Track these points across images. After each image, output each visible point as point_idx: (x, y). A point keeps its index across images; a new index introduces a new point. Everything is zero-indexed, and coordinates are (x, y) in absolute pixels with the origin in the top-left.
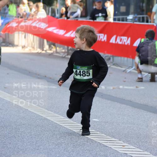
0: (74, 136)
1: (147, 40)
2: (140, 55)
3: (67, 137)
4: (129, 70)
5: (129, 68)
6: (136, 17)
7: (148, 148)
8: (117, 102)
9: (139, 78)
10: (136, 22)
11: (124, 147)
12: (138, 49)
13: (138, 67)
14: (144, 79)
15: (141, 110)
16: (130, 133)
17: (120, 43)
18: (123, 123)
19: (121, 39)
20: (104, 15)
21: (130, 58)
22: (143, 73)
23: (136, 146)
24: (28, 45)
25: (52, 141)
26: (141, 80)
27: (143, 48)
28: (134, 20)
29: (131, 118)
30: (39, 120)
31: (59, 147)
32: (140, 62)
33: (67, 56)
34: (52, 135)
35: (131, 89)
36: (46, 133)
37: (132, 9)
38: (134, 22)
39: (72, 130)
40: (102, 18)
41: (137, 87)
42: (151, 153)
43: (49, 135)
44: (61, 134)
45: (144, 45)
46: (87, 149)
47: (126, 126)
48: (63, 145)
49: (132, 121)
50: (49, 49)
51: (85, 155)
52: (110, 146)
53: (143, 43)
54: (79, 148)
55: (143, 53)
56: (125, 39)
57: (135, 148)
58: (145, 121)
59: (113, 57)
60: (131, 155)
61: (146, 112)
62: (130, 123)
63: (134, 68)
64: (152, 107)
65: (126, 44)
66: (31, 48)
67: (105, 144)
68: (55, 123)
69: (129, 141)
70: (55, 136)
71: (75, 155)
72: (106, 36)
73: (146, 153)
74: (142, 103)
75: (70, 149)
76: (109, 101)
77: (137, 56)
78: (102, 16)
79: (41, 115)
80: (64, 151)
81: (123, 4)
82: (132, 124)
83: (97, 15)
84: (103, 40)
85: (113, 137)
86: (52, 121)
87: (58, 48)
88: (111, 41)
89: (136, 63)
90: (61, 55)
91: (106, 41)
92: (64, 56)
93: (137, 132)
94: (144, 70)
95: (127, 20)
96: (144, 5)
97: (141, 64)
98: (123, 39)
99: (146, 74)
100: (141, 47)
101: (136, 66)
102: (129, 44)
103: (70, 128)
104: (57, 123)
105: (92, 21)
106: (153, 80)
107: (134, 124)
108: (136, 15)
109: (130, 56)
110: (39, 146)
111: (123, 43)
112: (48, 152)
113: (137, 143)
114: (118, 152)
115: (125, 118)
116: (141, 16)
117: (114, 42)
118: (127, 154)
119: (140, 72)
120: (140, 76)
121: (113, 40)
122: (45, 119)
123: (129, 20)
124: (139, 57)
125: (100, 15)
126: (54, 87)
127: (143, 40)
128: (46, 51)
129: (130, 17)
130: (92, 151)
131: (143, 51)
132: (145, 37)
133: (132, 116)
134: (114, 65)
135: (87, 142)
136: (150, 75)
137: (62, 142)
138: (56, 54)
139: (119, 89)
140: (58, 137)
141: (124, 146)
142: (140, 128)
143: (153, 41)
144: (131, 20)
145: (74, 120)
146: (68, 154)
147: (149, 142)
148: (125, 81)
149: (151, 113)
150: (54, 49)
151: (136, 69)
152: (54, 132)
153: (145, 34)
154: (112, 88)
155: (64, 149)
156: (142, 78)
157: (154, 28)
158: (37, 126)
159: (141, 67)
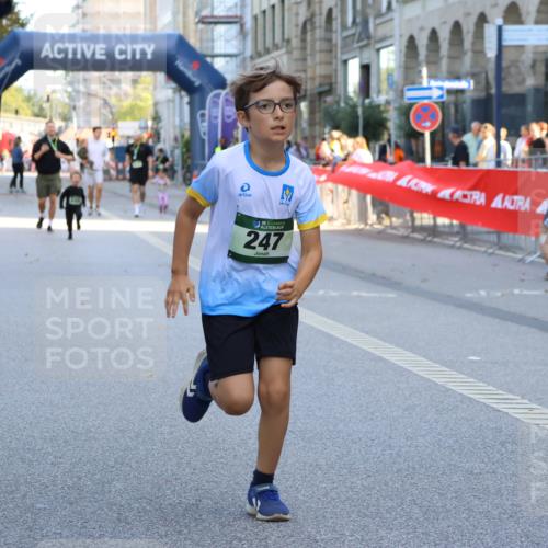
4: (529, 259)
5: (530, 254)
8: (512, 321)
11: (531, 412)
17: (511, 208)
19: (513, 201)
21: (531, 235)
24: (339, 216)
33: (412, 235)
35: (536, 296)
48: (418, 409)
52: (505, 410)
59: (498, 234)
62: (539, 363)
63: (538, 254)
66: (345, 222)
67: (495, 406)
68: (399, 367)
69: (541, 399)
70: (400, 392)
72: (483, 195)
76: (497, 320)
79: (372, 350)
84: (478, 203)
85: (510, 392)
86: (393, 363)
87: (394, 219)
88: (494, 205)
90: (402, 232)
91: (484, 204)
92: (406, 234)
98: (517, 202)
103: (427, 376)
104: (402, 367)
105: (455, 168)
110: (372, 414)
117: (499, 206)
118: (538, 424)
121: (497, 203)
122: (381, 359)
128: (371, 225)
130: (472, 420)
134: (500, 248)
135: (462, 402)
138: (390, 231)
139: (513, 294)
140: (407, 394)
141: (531, 409)
148: (523, 280)
150: (386, 222)
154: (499, 294)
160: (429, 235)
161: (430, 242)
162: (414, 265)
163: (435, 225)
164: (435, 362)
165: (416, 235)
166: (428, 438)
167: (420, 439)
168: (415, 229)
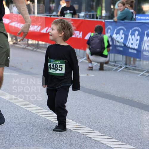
0: (33, 117)
1: (96, 34)
2: (91, 47)
3: (27, 117)
5: (81, 58)
6: (87, 14)
7: (97, 128)
9: (90, 67)
10: (87, 18)
11: (76, 127)
12: (89, 42)
13: (88, 58)
14: (94, 68)
15: (91, 95)
16: (82, 114)
18: (76, 106)
19: (74, 33)
20: (72, 12)
21: (82, 49)
22: (93, 63)
23: (87, 126)
25: (14, 121)
26: (91, 69)
27: (93, 42)
28: (85, 16)
29: (82, 101)
30: (3, 102)
31: (20, 126)
32: (90, 53)
33: (27, 48)
34: (14, 116)
36: (9, 114)
37: (84, 7)
38: (85, 18)
39: (32, 111)
40: (70, 15)
41: (88, 75)
42: (100, 132)
43: (12, 116)
44: (22, 115)
45: (94, 39)
46: (44, 128)
47: (78, 108)
49: (84, 104)
50: (11, 41)
51: (43, 133)
53: (93, 37)
54: (37, 127)
55: (93, 46)
56: (78, 33)
57: (86, 127)
58: (94, 104)
60: (82, 133)
61: (96, 96)
62: (82, 106)
63: (85, 58)
64: (100, 92)
65: (79, 37)
68: (17, 105)
69: (81, 121)
70: (16, 117)
71: (34, 133)
73: (95, 131)
74: (92, 89)
75: (30, 128)
77: (88, 48)
78: (70, 13)
79: (4, 98)
80: (24, 130)
81: (76, 3)
82: (83, 107)
83: (65, 12)
86: (14, 104)
89: (87, 54)
90: (22, 46)
92: (24, 47)
93: (87, 113)
94: (94, 60)
95: (79, 17)
96: (94, 4)
97: (92, 55)
98: (76, 33)
99: (96, 64)
100: (91, 40)
101: (87, 57)
102: (81, 37)
103: (29, 110)
104: (18, 106)
106: (101, 68)
107: (86, 107)
108: (87, 13)
109: (82, 48)
111: (76, 37)
112: (10, 130)
113: (88, 123)
114: (72, 131)
115: (78, 101)
116: (91, 13)
118: (79, 132)
119: (91, 62)
120: (90, 65)
122: (8, 102)
123: (81, 17)
124: (90, 49)
125: (68, 11)
126: (16, 74)
127: (92, 34)
129: (82, 14)
131: (93, 44)
132: (94, 31)
133: (84, 99)
135: (45, 122)
136: (99, 64)
137: (23, 121)
140: (19, 117)
141: (76, 125)
142: (90, 110)
143: (102, 35)
144: (82, 17)
145: (33, 103)
146: (28, 132)
147: (98, 122)
149: (100, 98)
151: (87, 59)
152: (16, 113)
153: (94, 29)
155: (25, 128)
156: (92, 67)
157: (103, 24)
158: (1, 107)
159: (91, 58)
160: (35, 48)
161: (36, 51)
162: (27, 61)
163: (38, 44)
164: (34, 104)
165: (29, 48)
166: (28, 137)
167: (24, 137)
168: (29, 45)
